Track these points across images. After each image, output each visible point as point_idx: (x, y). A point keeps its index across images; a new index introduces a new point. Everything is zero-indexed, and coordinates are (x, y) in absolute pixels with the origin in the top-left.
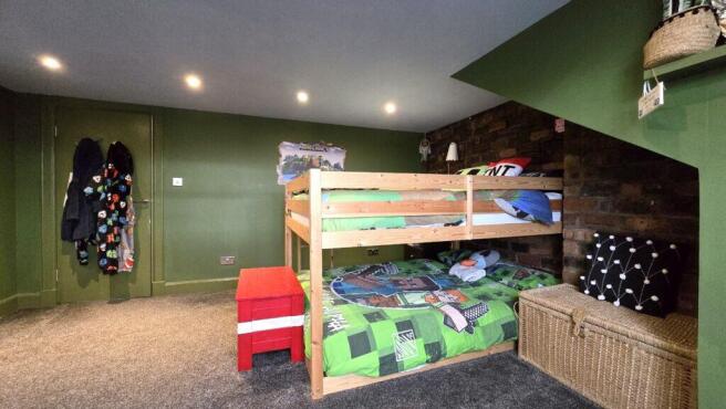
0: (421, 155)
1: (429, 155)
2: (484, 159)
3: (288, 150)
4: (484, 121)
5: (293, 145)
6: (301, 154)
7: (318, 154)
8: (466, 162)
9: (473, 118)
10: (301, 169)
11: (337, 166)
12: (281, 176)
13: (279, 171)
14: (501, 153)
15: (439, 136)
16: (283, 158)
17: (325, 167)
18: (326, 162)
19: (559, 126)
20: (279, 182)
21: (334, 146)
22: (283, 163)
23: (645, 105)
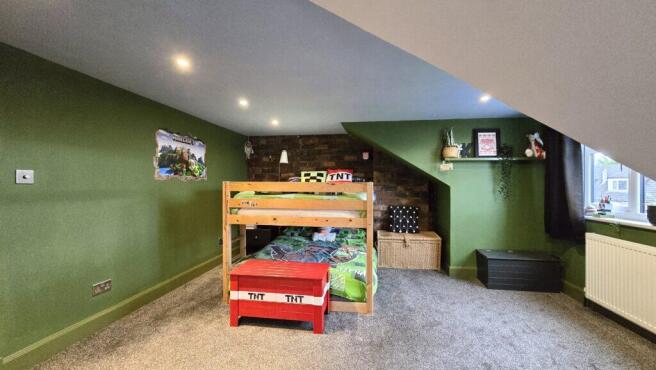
0: (245, 155)
1: (251, 155)
2: (310, 165)
3: (164, 141)
4: (311, 141)
5: (168, 134)
6: (175, 145)
7: (187, 147)
8: (294, 166)
9: (301, 137)
10: (174, 162)
11: (200, 160)
12: (158, 170)
13: (156, 164)
14: (326, 164)
15: (264, 142)
16: (160, 148)
17: (192, 161)
18: (193, 156)
19: (366, 156)
20: (156, 176)
21: (198, 140)
22: (159, 154)
23: (444, 167)
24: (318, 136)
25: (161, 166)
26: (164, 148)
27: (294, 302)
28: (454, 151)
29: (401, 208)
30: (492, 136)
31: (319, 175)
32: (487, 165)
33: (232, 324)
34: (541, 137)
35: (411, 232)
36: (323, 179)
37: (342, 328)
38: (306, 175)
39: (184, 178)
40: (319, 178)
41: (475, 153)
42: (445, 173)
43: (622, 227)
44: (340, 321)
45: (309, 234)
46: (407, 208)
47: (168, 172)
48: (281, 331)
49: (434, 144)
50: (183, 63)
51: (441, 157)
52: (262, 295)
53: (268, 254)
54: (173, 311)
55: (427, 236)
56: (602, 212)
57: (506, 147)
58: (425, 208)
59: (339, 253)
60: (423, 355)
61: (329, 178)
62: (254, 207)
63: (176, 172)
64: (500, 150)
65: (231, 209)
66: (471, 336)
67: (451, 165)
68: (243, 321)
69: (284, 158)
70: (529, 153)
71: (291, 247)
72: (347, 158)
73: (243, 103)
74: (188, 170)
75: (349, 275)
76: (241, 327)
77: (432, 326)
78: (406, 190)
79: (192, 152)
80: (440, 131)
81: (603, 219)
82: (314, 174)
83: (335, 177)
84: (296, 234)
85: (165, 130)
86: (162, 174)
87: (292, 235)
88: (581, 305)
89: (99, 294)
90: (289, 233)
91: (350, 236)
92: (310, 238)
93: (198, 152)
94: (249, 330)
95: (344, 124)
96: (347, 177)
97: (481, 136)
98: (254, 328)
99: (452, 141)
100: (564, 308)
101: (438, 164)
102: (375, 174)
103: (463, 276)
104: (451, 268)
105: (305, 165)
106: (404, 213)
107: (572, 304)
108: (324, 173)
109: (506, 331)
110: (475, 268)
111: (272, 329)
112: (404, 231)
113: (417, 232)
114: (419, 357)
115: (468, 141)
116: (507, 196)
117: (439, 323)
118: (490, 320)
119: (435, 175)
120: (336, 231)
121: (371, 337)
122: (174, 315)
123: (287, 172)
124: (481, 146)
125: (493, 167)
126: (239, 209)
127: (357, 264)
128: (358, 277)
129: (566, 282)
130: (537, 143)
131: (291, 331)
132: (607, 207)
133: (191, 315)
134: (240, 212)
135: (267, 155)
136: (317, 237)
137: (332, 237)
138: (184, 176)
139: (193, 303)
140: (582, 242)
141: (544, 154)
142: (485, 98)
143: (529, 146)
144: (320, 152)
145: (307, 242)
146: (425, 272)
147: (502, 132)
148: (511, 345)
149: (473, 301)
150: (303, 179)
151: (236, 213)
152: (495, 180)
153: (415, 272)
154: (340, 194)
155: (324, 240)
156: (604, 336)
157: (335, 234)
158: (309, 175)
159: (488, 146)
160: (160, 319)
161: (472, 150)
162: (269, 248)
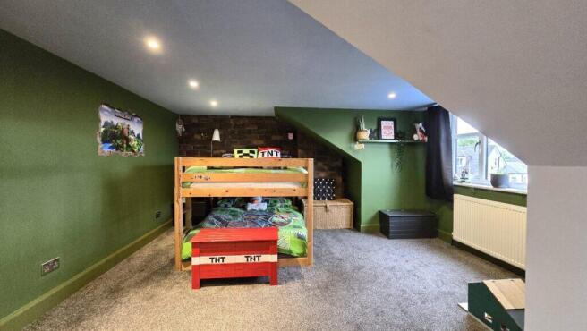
0: (176, 131)
2: (241, 143)
3: (107, 117)
4: (242, 122)
5: (110, 110)
6: (116, 121)
7: (127, 123)
8: (226, 143)
9: (232, 117)
10: (115, 137)
11: (138, 137)
12: (101, 146)
13: (99, 139)
14: (255, 143)
15: (195, 121)
16: (102, 124)
17: (131, 137)
18: (132, 132)
19: (291, 136)
20: (99, 152)
21: (136, 116)
22: (102, 129)
23: (358, 146)
24: (247, 117)
25: (104, 141)
26: (106, 123)
27: (253, 261)
28: (365, 134)
29: (321, 180)
30: (391, 123)
31: (251, 152)
32: (387, 146)
33: (194, 287)
34: (424, 126)
35: (329, 199)
36: (255, 156)
37: (292, 279)
38: (239, 152)
39: (125, 153)
40: (251, 154)
41: (379, 137)
42: (358, 151)
43: (476, 189)
44: (289, 273)
45: (241, 205)
46: (326, 180)
47: (110, 148)
48: (241, 287)
49: (349, 129)
50: (153, 44)
51: (355, 139)
52: (223, 258)
53: (213, 223)
54: (127, 283)
55: (341, 202)
56: (464, 179)
57: (401, 133)
58: (340, 179)
59: (276, 219)
60: (360, 290)
61: (260, 154)
62: (207, 181)
63: (118, 147)
64: (397, 135)
65: (183, 183)
66: (388, 274)
67: (363, 145)
68: (204, 283)
69: (216, 137)
70: (416, 137)
71: (230, 217)
72: (274, 138)
73: (194, 84)
74: (128, 146)
75: (293, 236)
76: (202, 289)
77: (359, 270)
78: (325, 165)
79: (131, 128)
80: (354, 119)
81: (463, 184)
82: (246, 151)
83: (266, 154)
84: (230, 205)
85: (107, 105)
86: (105, 150)
87: (226, 206)
88: (449, 245)
89: (48, 272)
90: (223, 205)
91: (279, 205)
92: (244, 208)
93: (137, 128)
94: (212, 290)
95: (276, 109)
96: (276, 154)
97: (384, 123)
98: (215, 288)
99: (363, 126)
100: (441, 248)
101: (352, 145)
102: (299, 151)
103: (370, 231)
104: (362, 225)
105: (236, 142)
106: (324, 184)
107: (444, 244)
108: (255, 150)
109: (409, 266)
110: (378, 225)
111: (233, 287)
112: (324, 199)
113: (334, 199)
114: (357, 292)
115: (374, 127)
116: (401, 169)
117: (363, 267)
118: (396, 261)
119: (350, 153)
120: (266, 200)
121: (317, 282)
122: (129, 287)
123: (219, 149)
124: (383, 130)
125: (391, 148)
126: (192, 183)
127: (295, 227)
128: (300, 237)
129: (440, 231)
130: (421, 131)
131: (250, 287)
132: (466, 177)
133: (147, 285)
134: (192, 186)
135: (199, 133)
136: (250, 207)
137: (264, 207)
138: (125, 152)
139: (145, 274)
140: (451, 201)
141: (426, 138)
142: (392, 96)
143: (415, 132)
144: (250, 132)
145: (243, 211)
146: (342, 230)
147: (398, 121)
148: (415, 275)
149: (381, 248)
150: (237, 155)
151: (189, 187)
152: (392, 157)
153: (334, 231)
154: (285, 168)
155: (257, 209)
156: (467, 263)
157: (266, 204)
158: (242, 152)
159: (388, 131)
160: (116, 292)
161: (377, 133)
162: (211, 218)
